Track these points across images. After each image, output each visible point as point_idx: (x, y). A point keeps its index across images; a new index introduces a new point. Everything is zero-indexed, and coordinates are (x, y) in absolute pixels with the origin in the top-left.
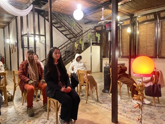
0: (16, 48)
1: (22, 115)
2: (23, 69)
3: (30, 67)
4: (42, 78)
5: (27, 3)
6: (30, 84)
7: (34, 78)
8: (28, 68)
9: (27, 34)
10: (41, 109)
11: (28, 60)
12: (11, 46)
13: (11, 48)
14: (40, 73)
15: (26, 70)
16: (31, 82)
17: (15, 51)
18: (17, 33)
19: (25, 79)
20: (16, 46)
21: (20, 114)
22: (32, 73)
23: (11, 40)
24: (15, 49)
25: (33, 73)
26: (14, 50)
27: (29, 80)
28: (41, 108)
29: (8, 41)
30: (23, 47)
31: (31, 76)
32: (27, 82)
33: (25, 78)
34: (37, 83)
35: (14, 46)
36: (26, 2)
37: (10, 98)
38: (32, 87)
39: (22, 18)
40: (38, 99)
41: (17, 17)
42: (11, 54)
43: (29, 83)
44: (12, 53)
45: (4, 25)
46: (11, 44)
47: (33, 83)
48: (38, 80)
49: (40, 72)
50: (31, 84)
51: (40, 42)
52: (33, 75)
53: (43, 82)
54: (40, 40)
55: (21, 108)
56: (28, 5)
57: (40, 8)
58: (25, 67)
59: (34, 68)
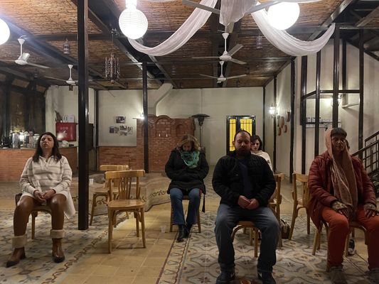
0: (289, 124)
1: (316, 278)
2: (319, 173)
3: (335, 170)
4: (366, 201)
5: (323, 23)
6: (337, 211)
7: (345, 198)
8: (331, 172)
9: (315, 92)
10: (361, 279)
11: (330, 152)
12: (277, 120)
13: (277, 125)
14: (362, 188)
15: (327, 177)
16: (340, 205)
17: (286, 132)
18: (293, 92)
19: (324, 197)
20: (288, 121)
21: (312, 275)
22: (342, 185)
23: (278, 109)
24: (286, 126)
25: (344, 183)
26: (283, 130)
27: (335, 201)
28: (362, 276)
29: (271, 111)
30: (304, 121)
31: (338, 190)
32: (331, 205)
33: (323, 195)
34: (354, 211)
35: (283, 121)
36: (321, 21)
37: (285, 231)
38: (342, 217)
39: (305, 59)
40: (350, 250)
41: (295, 57)
42: (277, 136)
43: (336, 207)
44: (280, 134)
45: (264, 80)
46: (279, 117)
47: (344, 208)
48: (356, 203)
49: (361, 184)
50: (341, 209)
51: (344, 108)
52: (343, 189)
53: (370, 210)
54: (345, 102)
55: (310, 261)
56: (325, 26)
57: (353, 25)
58: (324, 169)
59: (346, 173)
